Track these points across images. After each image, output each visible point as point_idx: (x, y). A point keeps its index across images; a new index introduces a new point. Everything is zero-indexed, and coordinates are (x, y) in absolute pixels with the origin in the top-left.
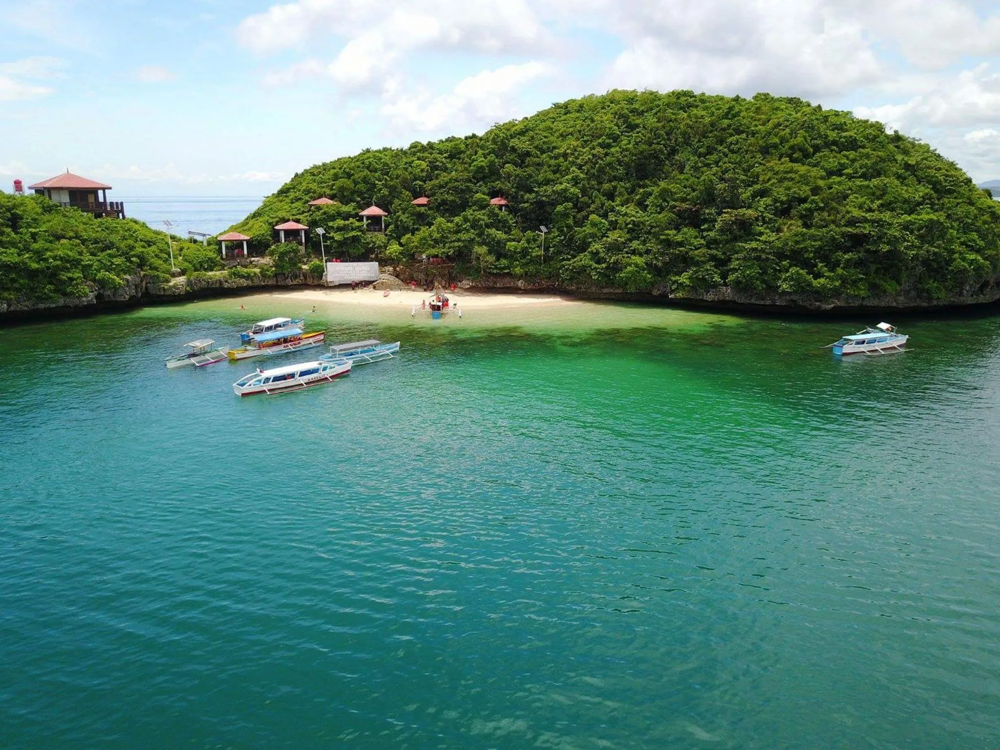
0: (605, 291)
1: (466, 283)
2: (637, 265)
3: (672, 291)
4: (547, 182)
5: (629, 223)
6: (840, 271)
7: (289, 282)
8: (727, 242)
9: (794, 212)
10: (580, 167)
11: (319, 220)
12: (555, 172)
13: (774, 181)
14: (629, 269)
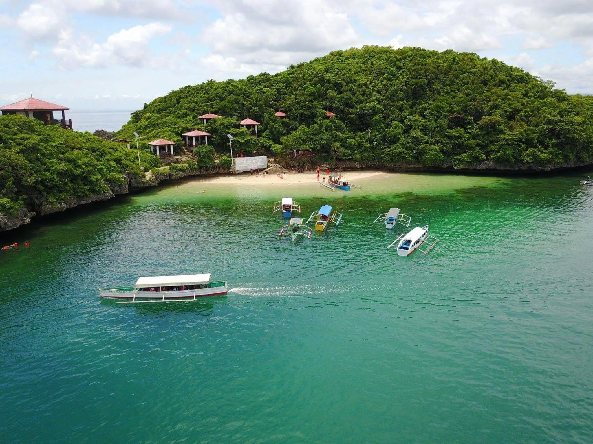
0: (412, 166)
1: (325, 166)
2: (436, 151)
3: (455, 165)
4: (361, 102)
5: (420, 126)
6: (550, 149)
7: (210, 172)
8: (484, 135)
9: (517, 118)
10: (379, 92)
11: (219, 129)
12: (363, 95)
13: (499, 100)
14: (431, 153)
